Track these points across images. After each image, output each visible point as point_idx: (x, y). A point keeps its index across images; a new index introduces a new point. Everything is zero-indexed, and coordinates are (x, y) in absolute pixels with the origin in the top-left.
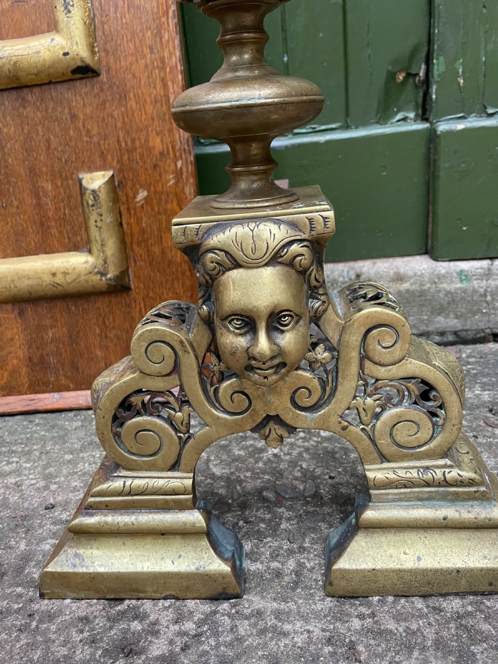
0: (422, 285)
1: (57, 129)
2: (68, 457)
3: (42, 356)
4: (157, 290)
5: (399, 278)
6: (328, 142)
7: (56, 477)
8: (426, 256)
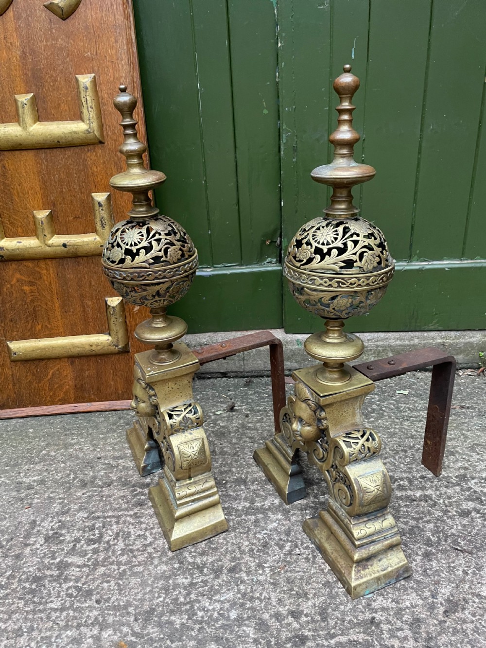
3: (82, 384)
6: (231, 274)
7: (98, 445)
8: (283, 330)
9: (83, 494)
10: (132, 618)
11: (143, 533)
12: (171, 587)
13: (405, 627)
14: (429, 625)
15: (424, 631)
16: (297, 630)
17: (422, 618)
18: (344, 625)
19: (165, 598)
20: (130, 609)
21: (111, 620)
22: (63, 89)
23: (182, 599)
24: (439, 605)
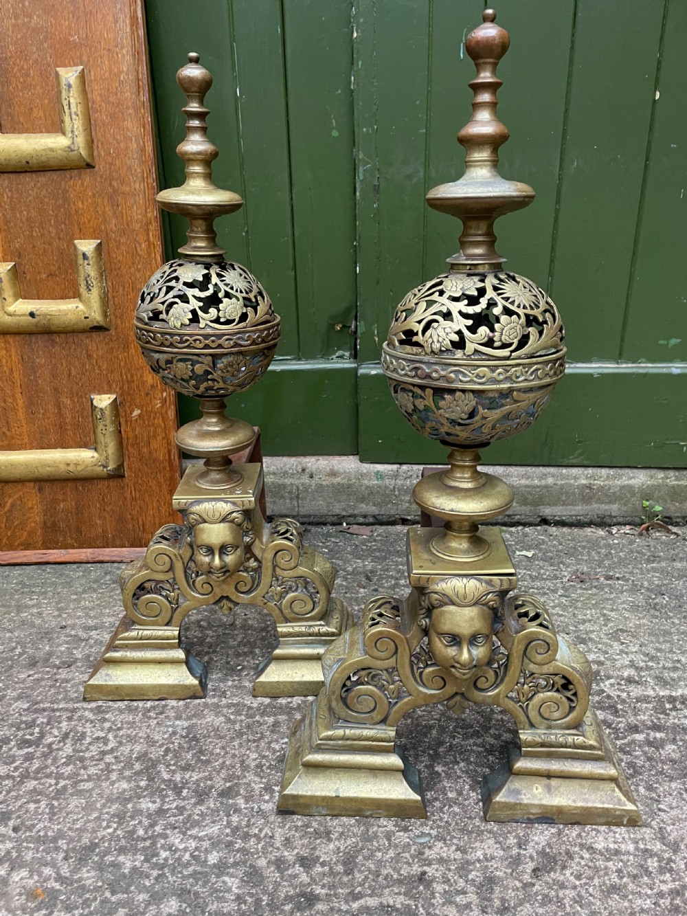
0: (349, 480)
1: (76, 363)
2: (74, 597)
3: (54, 522)
4: (144, 479)
5: (333, 474)
6: (283, 372)
7: (66, 609)
8: (358, 457)
9: (29, 676)
10: (61, 855)
11: (104, 735)
12: (129, 814)
13: (471, 889)
14: (506, 888)
15: (498, 898)
16: (304, 885)
17: (499, 878)
18: (377, 882)
19: (116, 829)
20: (62, 843)
21: (29, 856)
22: (38, 88)
23: (141, 832)
24: (528, 860)
